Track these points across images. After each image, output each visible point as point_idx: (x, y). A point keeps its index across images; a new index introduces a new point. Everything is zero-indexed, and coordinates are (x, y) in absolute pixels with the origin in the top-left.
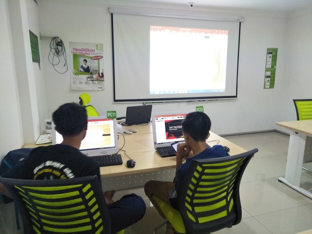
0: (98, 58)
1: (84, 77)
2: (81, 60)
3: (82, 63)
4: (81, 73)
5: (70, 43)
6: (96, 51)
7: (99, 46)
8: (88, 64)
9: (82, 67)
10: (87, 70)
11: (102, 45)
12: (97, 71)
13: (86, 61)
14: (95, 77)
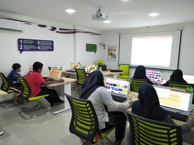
0: (115, 50)
1: (110, 56)
2: (110, 51)
3: (110, 52)
4: (110, 55)
5: (108, 45)
6: (115, 48)
7: (115, 46)
8: (112, 52)
9: (110, 53)
10: (111, 54)
11: (116, 46)
12: (114, 55)
13: (111, 51)
14: (113, 56)
